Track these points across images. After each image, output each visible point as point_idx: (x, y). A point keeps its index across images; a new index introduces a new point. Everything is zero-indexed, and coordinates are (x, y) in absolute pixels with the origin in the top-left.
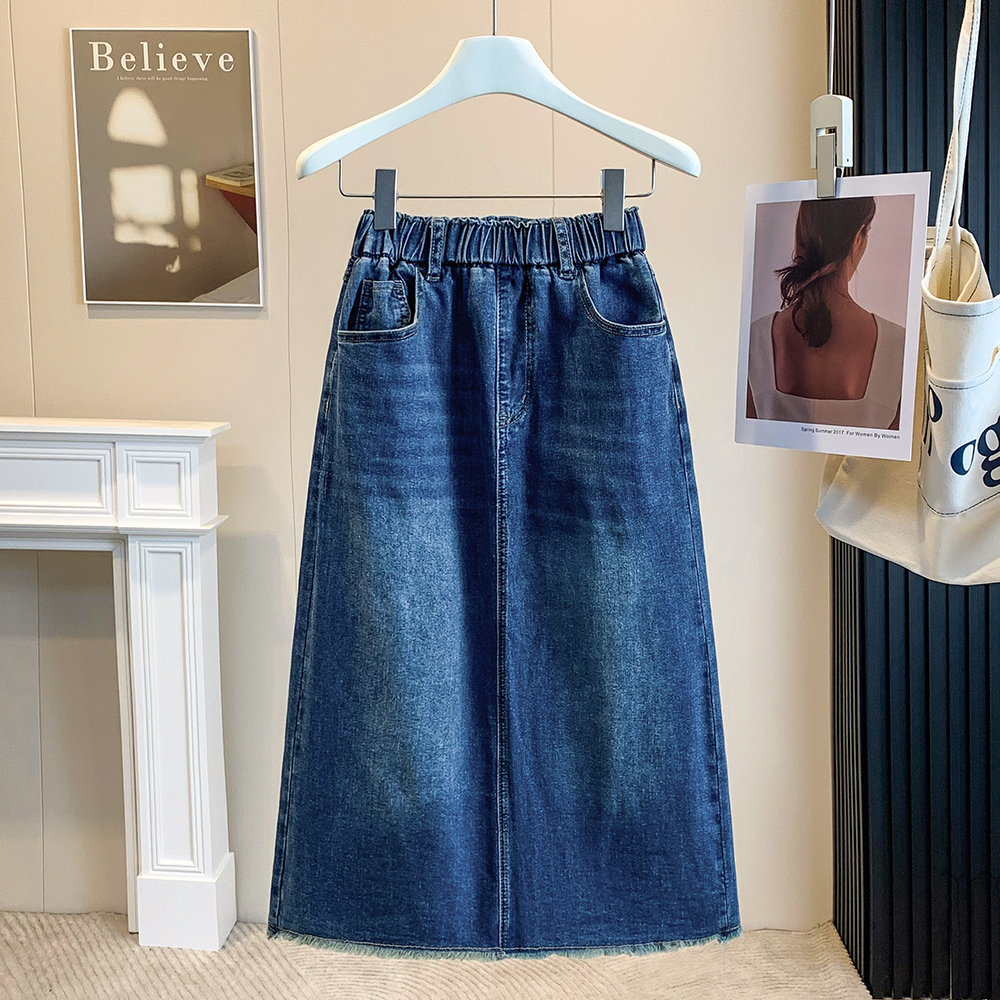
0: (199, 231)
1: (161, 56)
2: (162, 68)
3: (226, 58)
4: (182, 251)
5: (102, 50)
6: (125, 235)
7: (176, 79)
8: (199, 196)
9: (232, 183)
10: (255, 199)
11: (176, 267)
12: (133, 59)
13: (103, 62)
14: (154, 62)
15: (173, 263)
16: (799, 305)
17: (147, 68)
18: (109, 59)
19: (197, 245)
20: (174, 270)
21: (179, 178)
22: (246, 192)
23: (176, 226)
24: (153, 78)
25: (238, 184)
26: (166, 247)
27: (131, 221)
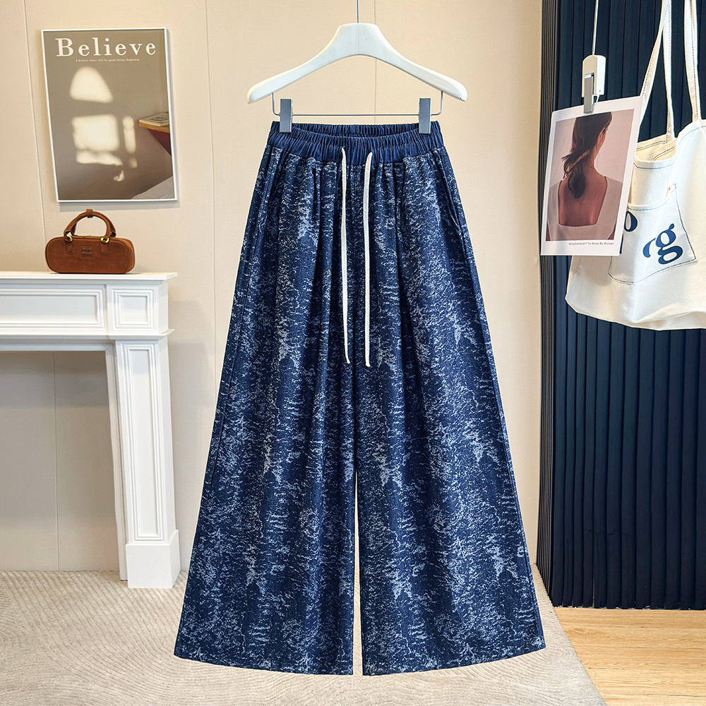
0: (136, 155)
1: (108, 46)
2: (108, 53)
3: (150, 46)
4: (125, 167)
7: (118, 60)
8: (135, 135)
9: (155, 125)
10: (169, 134)
11: (121, 177)
12: (88, 48)
13: (66, 51)
14: (102, 50)
15: (118, 175)
16: (571, 176)
17: (97, 54)
18: (70, 49)
19: (134, 164)
20: (120, 180)
21: (122, 122)
22: (165, 130)
23: (120, 152)
24: (102, 60)
25: (159, 125)
26: (114, 166)
27: (88, 150)
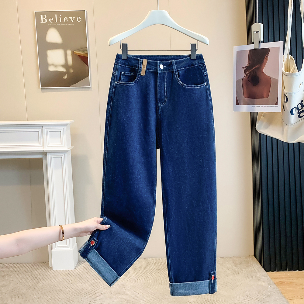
0: (73, 67)
1: (60, 18)
2: (61, 22)
3: (79, 18)
4: (67, 72)
5: (44, 17)
6: (51, 69)
7: (65, 24)
8: (72, 58)
9: (81, 53)
10: (88, 57)
11: (66, 77)
12: (52, 19)
13: (44, 20)
14: (58, 20)
15: (65, 76)
16: (249, 76)
17: (56, 22)
18: (46, 20)
19: (72, 71)
20: (65, 78)
21: (66, 52)
22: (85, 55)
23: (66, 66)
24: (58, 25)
25: (83, 53)
26: (63, 72)
27: (53, 65)
